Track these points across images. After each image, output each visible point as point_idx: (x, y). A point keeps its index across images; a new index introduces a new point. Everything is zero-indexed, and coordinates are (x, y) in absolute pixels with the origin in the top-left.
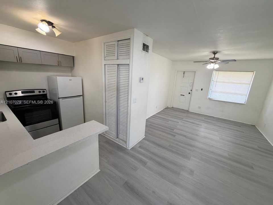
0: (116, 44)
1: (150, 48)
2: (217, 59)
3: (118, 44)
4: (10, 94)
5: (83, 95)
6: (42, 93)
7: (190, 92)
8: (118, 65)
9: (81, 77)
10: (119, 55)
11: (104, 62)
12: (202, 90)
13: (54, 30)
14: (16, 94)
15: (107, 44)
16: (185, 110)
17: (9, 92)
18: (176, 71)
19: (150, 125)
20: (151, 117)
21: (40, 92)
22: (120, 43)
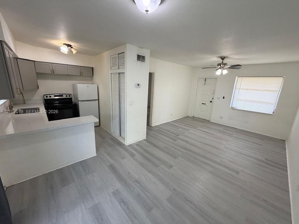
0: (117, 57)
1: (146, 58)
2: (225, 64)
3: (118, 56)
4: (47, 97)
5: (98, 100)
6: (68, 97)
7: (212, 100)
8: (119, 73)
9: (97, 84)
10: (119, 65)
11: (110, 72)
12: (224, 98)
13: (72, 49)
14: (50, 97)
15: (112, 57)
16: (206, 120)
17: (46, 96)
18: (197, 78)
19: (158, 130)
20: (163, 124)
21: (67, 96)
22: (120, 55)
